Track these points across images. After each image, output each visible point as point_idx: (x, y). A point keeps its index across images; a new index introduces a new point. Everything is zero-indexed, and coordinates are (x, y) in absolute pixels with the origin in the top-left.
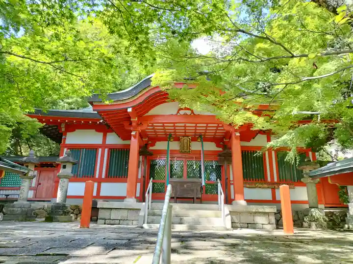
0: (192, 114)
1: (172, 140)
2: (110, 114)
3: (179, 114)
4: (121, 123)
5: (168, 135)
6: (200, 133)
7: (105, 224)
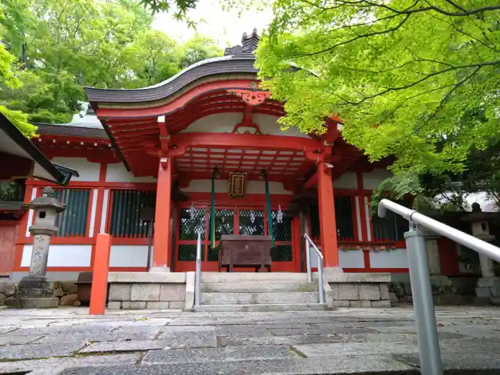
0: (258, 133)
1: (218, 176)
2: (123, 127)
3: (236, 133)
4: (141, 144)
5: (212, 169)
6: (264, 166)
7: (121, 308)
